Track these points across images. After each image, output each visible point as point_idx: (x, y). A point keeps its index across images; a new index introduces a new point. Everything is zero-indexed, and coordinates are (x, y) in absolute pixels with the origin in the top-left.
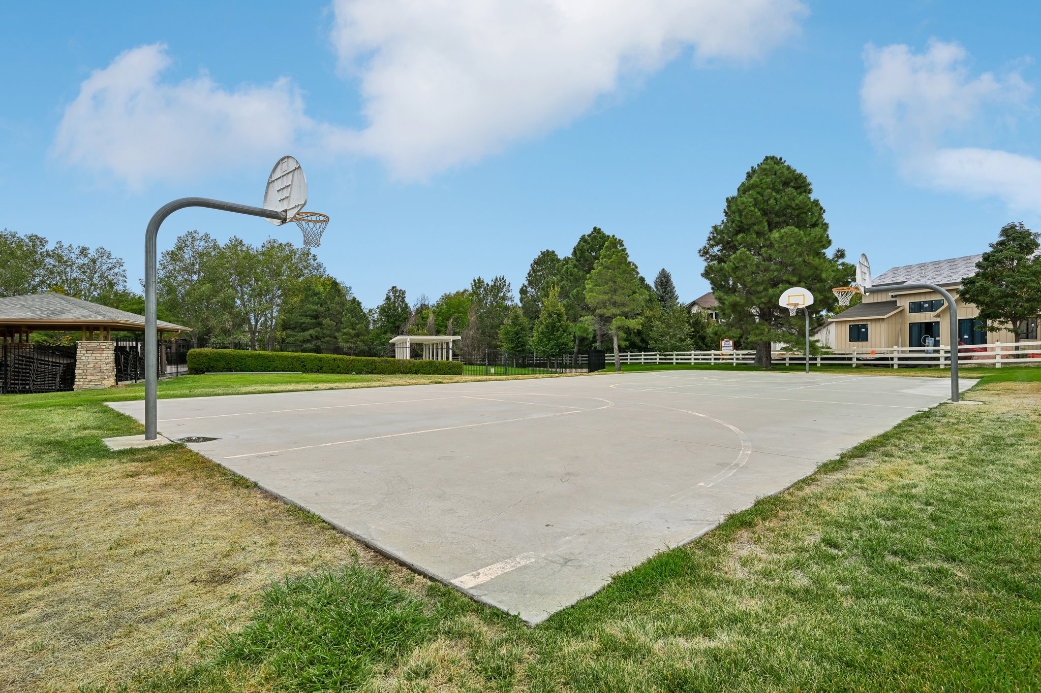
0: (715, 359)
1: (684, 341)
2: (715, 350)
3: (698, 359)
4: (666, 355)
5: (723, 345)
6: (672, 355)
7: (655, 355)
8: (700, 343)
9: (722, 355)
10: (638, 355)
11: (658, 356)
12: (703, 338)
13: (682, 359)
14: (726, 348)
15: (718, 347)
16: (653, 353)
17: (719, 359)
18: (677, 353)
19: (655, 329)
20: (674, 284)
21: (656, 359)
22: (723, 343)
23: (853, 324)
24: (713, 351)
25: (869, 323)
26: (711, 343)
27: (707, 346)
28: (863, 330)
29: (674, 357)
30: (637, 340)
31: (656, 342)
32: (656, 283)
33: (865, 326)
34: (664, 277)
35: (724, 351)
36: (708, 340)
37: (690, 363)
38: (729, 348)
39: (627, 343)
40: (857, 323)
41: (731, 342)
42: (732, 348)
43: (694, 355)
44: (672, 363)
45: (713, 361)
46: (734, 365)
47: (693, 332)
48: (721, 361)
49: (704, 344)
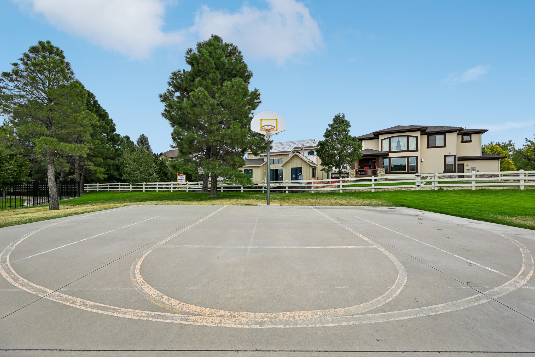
0: (173, 188)
1: (151, 175)
2: (173, 181)
3: (162, 188)
4: (137, 185)
5: (179, 178)
6: (142, 185)
7: (129, 185)
8: (164, 177)
9: (179, 185)
10: (116, 185)
11: (131, 186)
12: (166, 174)
13: (150, 188)
14: (181, 180)
15: (176, 180)
16: (127, 183)
17: (176, 188)
18: (146, 183)
19: (128, 165)
20: (150, 144)
21: (129, 188)
22: (179, 177)
23: (245, 168)
24: (172, 182)
25: (253, 168)
26: (171, 177)
27: (168, 179)
28: (250, 172)
29: (144, 186)
30: (116, 174)
31: (129, 175)
32: (138, 142)
33: (251, 170)
34: (143, 139)
35: (180, 182)
36: (169, 175)
37: (156, 191)
38: (183, 180)
39: (106, 176)
40: (247, 168)
41: (184, 177)
42: (185, 180)
43: (158, 185)
44: (142, 191)
45: (172, 189)
46: (187, 191)
47: (158, 169)
48: (177, 189)
49: (166, 178)
